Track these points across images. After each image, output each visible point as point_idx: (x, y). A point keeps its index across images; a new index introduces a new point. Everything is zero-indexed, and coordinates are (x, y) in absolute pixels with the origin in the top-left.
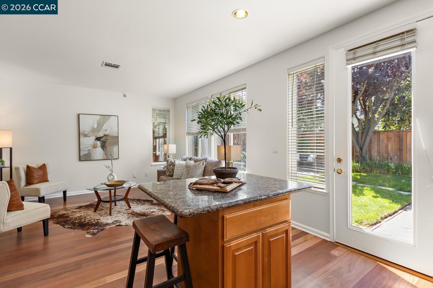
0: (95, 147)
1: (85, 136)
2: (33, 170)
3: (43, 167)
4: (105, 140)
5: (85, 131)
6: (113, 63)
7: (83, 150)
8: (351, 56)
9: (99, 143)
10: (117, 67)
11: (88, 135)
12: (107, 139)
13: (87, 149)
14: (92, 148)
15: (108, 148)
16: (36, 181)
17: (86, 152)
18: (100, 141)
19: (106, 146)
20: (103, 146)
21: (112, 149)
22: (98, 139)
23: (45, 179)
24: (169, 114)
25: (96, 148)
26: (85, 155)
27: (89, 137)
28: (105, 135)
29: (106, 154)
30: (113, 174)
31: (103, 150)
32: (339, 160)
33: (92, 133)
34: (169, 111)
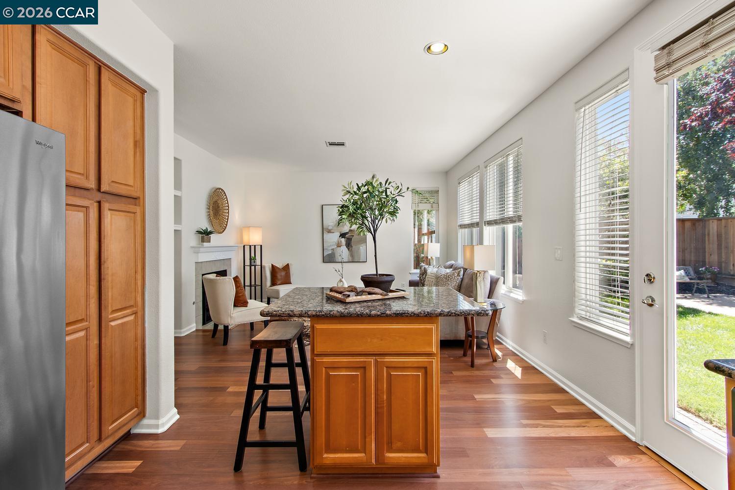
0: (340, 245)
1: (328, 232)
2: (277, 270)
3: (287, 268)
4: (351, 237)
5: (329, 226)
6: (336, 141)
7: (327, 249)
8: (663, 62)
9: (343, 240)
10: (343, 144)
11: (332, 231)
12: (353, 236)
13: (331, 248)
14: (336, 246)
15: (354, 247)
16: (279, 282)
17: (330, 252)
18: (345, 238)
19: (352, 244)
20: (348, 245)
21: (359, 249)
22: (343, 235)
23: (287, 281)
24: (438, 196)
25: (340, 247)
26: (328, 255)
27: (333, 233)
28: (350, 231)
29: (352, 255)
30: (343, 280)
31: (349, 249)
32: (650, 279)
33: (336, 228)
34: (438, 192)
